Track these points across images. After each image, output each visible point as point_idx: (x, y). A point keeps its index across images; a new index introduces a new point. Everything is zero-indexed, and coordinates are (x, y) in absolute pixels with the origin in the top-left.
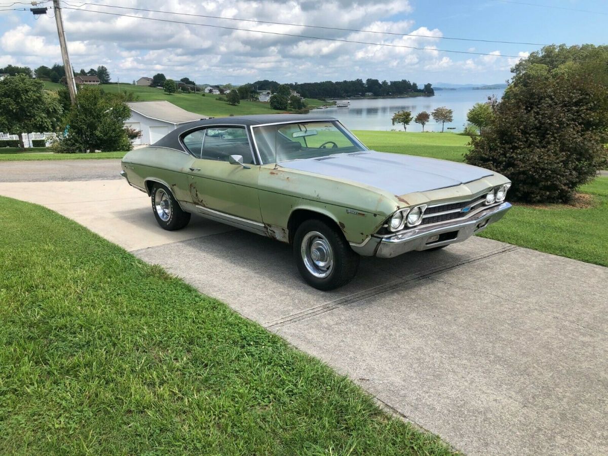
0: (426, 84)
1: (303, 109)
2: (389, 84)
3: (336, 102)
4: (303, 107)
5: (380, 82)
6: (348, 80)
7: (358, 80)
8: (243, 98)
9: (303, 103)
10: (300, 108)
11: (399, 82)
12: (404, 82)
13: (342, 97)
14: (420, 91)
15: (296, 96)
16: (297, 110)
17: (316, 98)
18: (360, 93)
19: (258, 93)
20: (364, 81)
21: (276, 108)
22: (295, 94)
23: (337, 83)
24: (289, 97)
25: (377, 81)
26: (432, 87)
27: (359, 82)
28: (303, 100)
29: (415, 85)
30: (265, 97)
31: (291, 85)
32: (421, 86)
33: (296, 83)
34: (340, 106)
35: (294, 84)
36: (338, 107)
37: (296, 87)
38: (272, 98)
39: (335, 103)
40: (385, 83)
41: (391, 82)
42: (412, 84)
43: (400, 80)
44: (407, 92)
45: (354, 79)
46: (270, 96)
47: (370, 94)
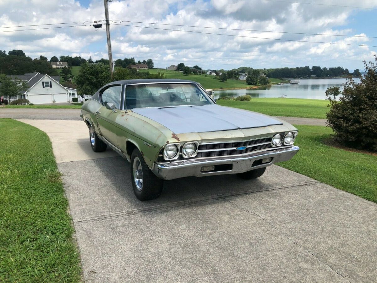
0: (356, 69)
1: (268, 85)
2: (328, 69)
3: (290, 81)
4: (267, 84)
5: (322, 68)
6: (299, 67)
7: (306, 67)
8: (229, 78)
9: (268, 81)
10: (265, 84)
11: (335, 68)
12: (339, 68)
13: (294, 78)
14: (351, 74)
15: (264, 77)
16: (263, 85)
17: (277, 78)
18: (307, 75)
19: (240, 75)
20: (311, 68)
21: (249, 84)
22: (263, 75)
23: (292, 69)
24: (259, 77)
25: (319, 68)
26: (359, 71)
27: (307, 68)
28: (268, 79)
29: (347, 70)
30: (243, 78)
31: (261, 70)
32: (351, 71)
33: (264, 69)
34: (292, 83)
35: (263, 69)
36: (291, 84)
37: (264, 71)
38: (247, 78)
39: (289, 81)
40: (325, 69)
41: (329, 68)
42: (345, 70)
43: (336, 67)
44: (341, 75)
45: (304, 66)
46: (247, 76)
47: (314, 76)
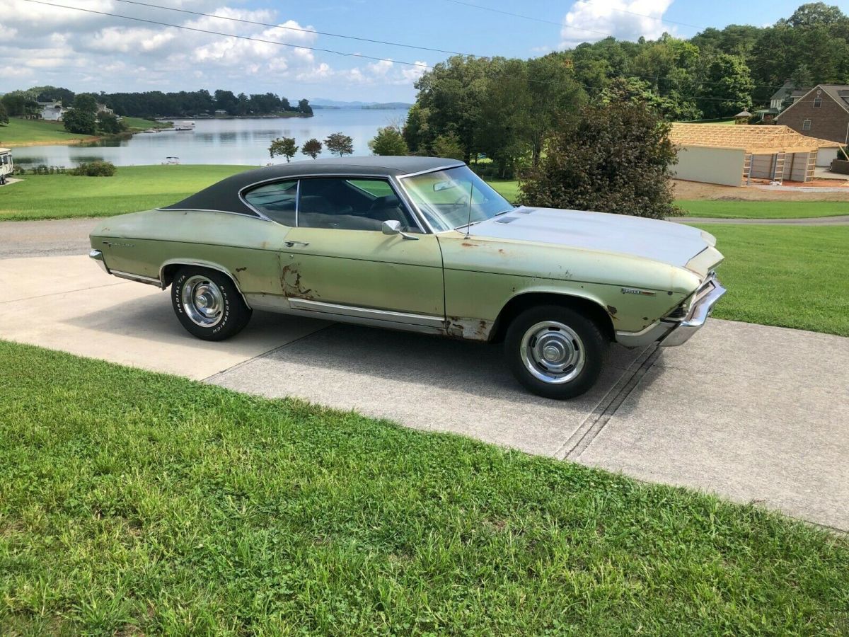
0: (301, 100)
1: (122, 133)
2: (249, 98)
3: (173, 123)
4: (121, 130)
5: (236, 95)
6: (187, 91)
7: (202, 91)
8: (13, 114)
9: (120, 124)
10: (116, 131)
11: (263, 95)
12: (270, 96)
13: (181, 117)
14: (293, 109)
15: (108, 113)
16: (112, 134)
17: (141, 117)
18: (207, 111)
19: (41, 107)
20: (212, 94)
21: (75, 131)
22: (105, 109)
23: (170, 95)
24: (96, 114)
25: (230, 94)
26: (309, 104)
27: (204, 94)
28: (119, 119)
29: (285, 101)
30: (53, 114)
31: (95, 95)
32: (294, 103)
33: (103, 93)
34: (180, 130)
35: (100, 94)
36: (177, 130)
37: (104, 99)
38: (64, 115)
39: (171, 125)
40: (242, 96)
41: (252, 96)
42: (281, 100)
43: (265, 94)
44: (276, 111)
45: (196, 90)
46: (62, 111)
47: (222, 112)
